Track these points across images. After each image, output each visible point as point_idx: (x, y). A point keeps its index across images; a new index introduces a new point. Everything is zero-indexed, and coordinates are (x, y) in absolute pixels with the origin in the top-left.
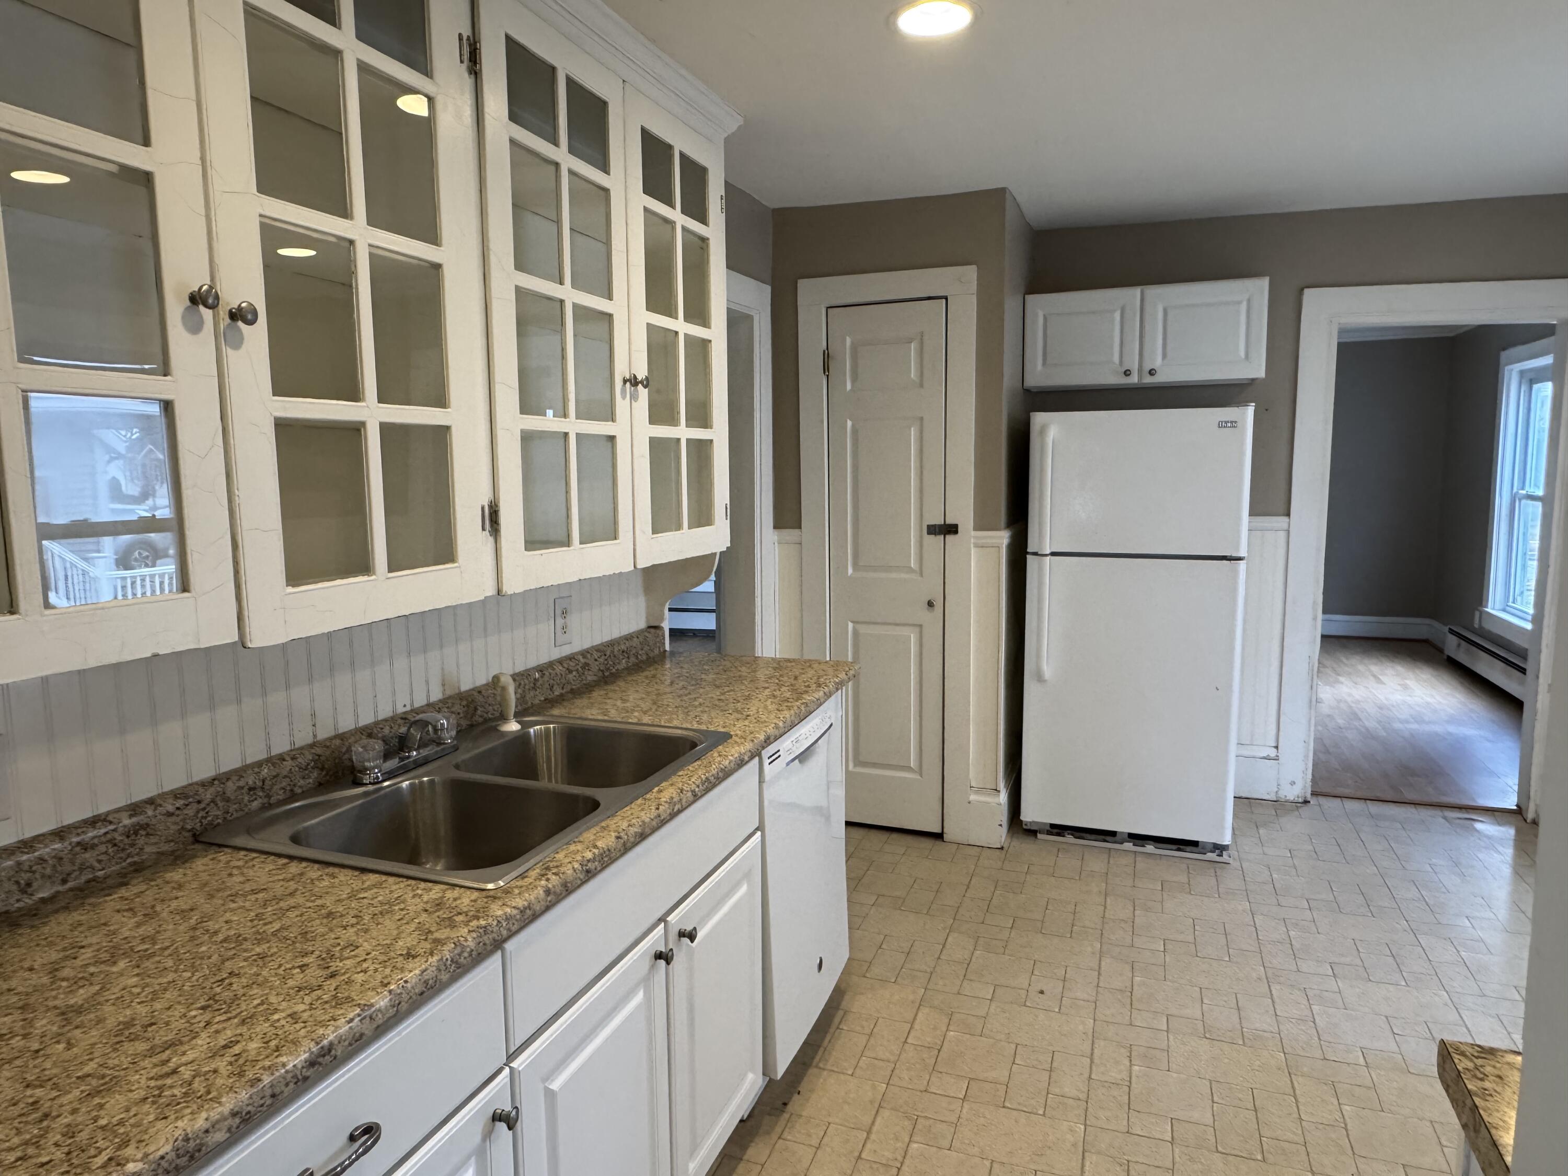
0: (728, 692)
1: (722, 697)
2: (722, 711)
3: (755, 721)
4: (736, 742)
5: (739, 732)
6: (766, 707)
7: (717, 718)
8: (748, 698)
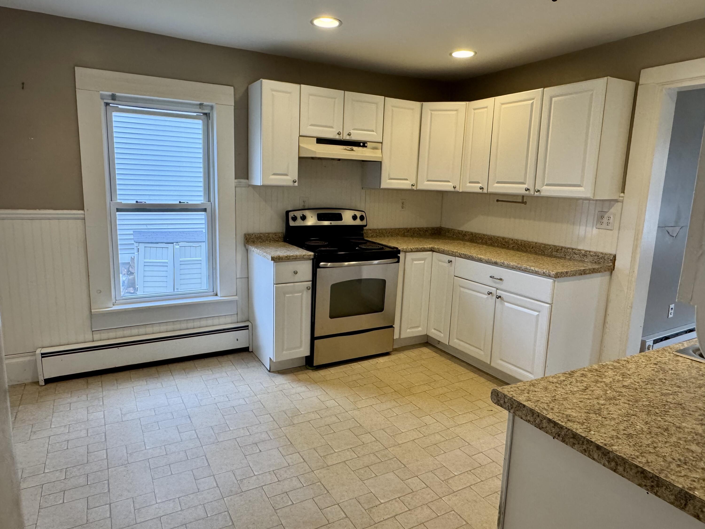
0: (669, 394)
1: (677, 389)
2: (678, 375)
3: (651, 359)
4: (671, 348)
5: (668, 354)
6: (638, 367)
7: (683, 369)
8: (650, 381)
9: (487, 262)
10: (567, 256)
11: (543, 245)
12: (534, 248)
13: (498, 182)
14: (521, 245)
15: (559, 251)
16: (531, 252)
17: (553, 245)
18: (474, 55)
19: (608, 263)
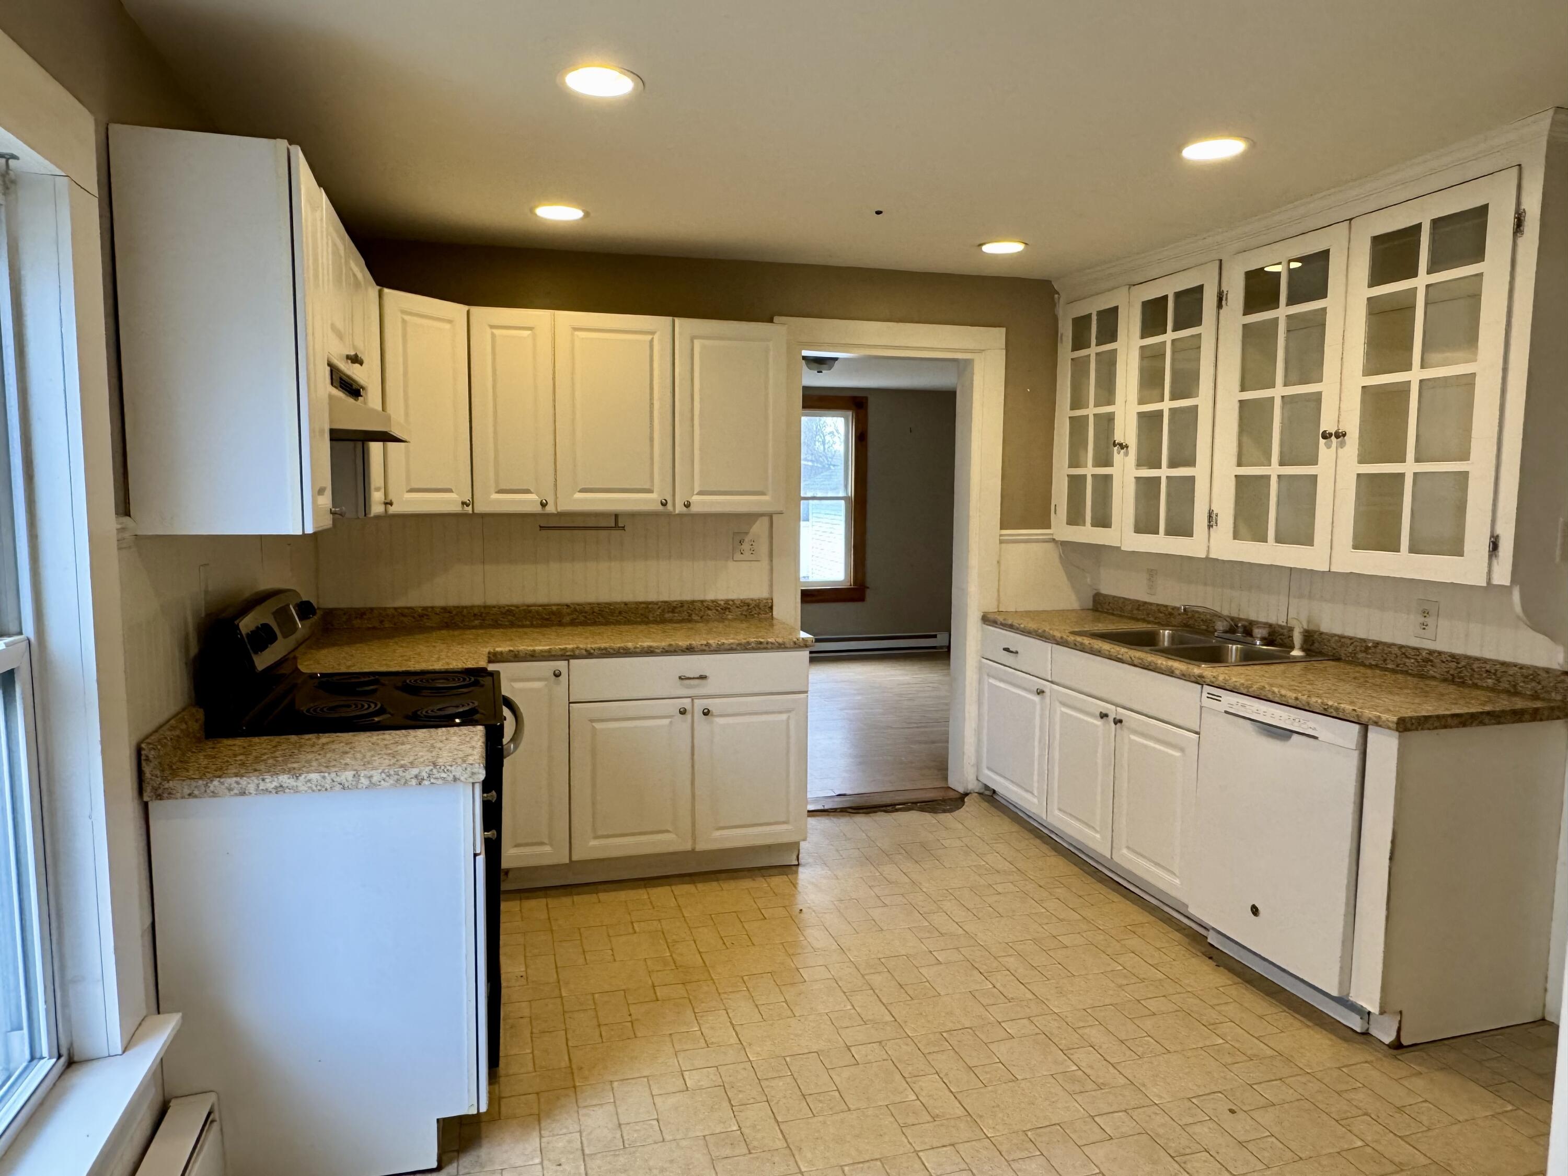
9: (667, 652)
10: (693, 615)
11: (643, 605)
12: (624, 614)
13: (583, 490)
14: (594, 612)
15: (676, 611)
16: (618, 623)
17: (662, 602)
18: (582, 219)
19: (765, 614)
